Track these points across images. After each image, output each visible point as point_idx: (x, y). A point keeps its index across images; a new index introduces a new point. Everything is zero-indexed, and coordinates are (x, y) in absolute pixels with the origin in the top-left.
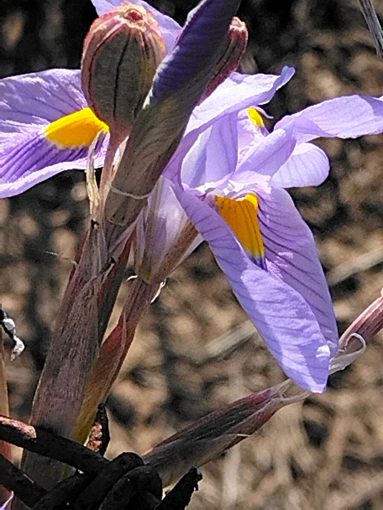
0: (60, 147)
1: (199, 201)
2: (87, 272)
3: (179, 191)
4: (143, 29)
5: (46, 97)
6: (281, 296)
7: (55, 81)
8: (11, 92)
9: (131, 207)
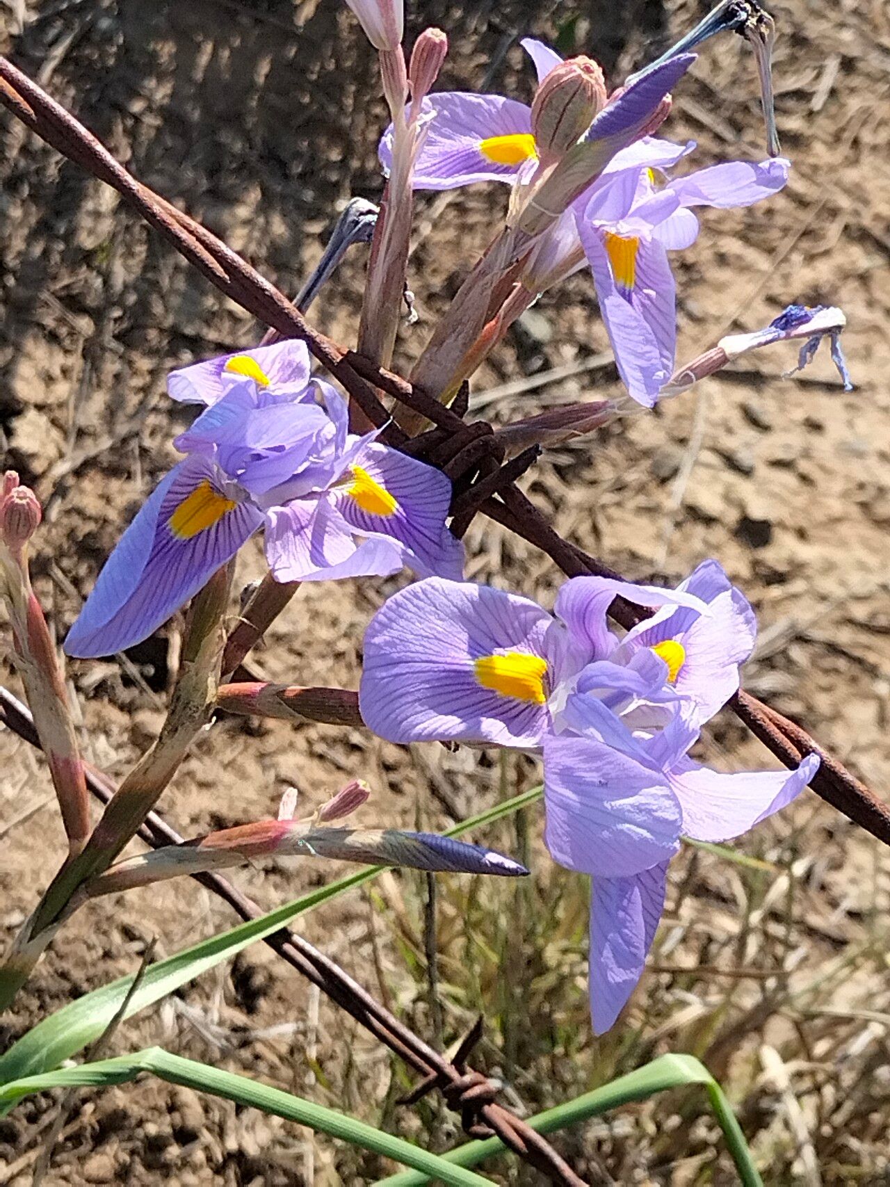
0: (489, 161)
1: (591, 232)
2: (490, 266)
3: (579, 220)
4: (593, 82)
5: (484, 117)
6: (634, 324)
7: (495, 106)
8: (455, 105)
9: (544, 220)
